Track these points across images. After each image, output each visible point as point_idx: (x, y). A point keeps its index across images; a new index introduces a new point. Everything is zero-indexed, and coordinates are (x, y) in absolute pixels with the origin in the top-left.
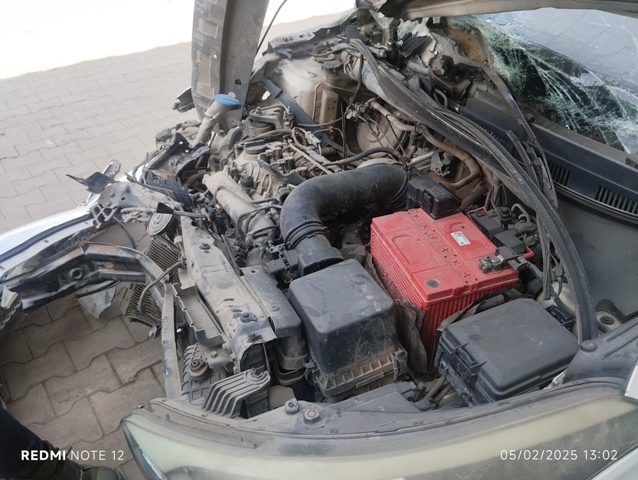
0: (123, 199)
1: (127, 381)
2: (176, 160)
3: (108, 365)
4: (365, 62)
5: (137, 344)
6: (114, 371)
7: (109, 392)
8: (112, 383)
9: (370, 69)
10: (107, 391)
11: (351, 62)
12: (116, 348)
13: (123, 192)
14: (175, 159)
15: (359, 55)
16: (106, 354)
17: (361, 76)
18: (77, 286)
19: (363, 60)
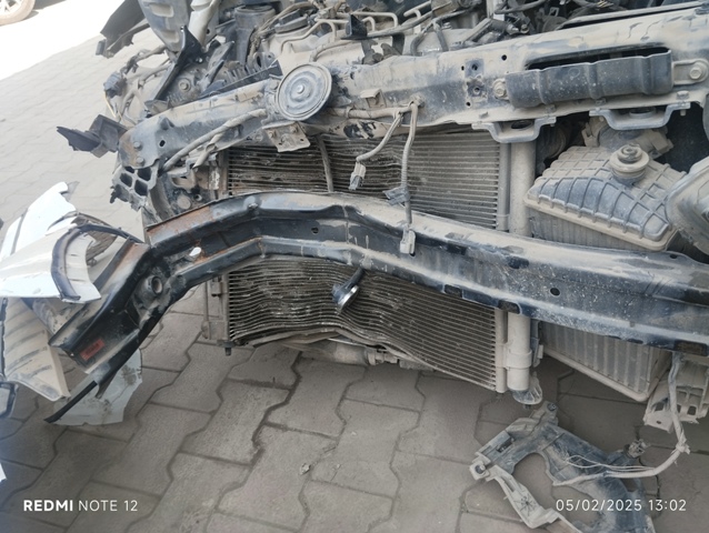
0: (162, 143)
1: (249, 458)
2: (191, 77)
3: (200, 460)
5: (213, 413)
6: (218, 460)
7: (241, 485)
8: (232, 474)
10: (236, 485)
12: (188, 436)
13: (158, 133)
14: (189, 77)
16: (181, 450)
18: (161, 309)
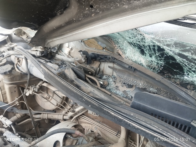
4: (29, 61)
9: (33, 65)
11: (19, 61)
15: (23, 57)
17: (28, 70)
19: (26, 59)
